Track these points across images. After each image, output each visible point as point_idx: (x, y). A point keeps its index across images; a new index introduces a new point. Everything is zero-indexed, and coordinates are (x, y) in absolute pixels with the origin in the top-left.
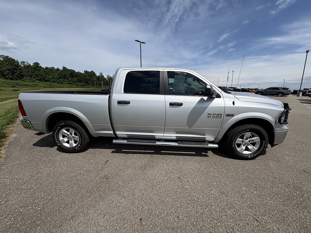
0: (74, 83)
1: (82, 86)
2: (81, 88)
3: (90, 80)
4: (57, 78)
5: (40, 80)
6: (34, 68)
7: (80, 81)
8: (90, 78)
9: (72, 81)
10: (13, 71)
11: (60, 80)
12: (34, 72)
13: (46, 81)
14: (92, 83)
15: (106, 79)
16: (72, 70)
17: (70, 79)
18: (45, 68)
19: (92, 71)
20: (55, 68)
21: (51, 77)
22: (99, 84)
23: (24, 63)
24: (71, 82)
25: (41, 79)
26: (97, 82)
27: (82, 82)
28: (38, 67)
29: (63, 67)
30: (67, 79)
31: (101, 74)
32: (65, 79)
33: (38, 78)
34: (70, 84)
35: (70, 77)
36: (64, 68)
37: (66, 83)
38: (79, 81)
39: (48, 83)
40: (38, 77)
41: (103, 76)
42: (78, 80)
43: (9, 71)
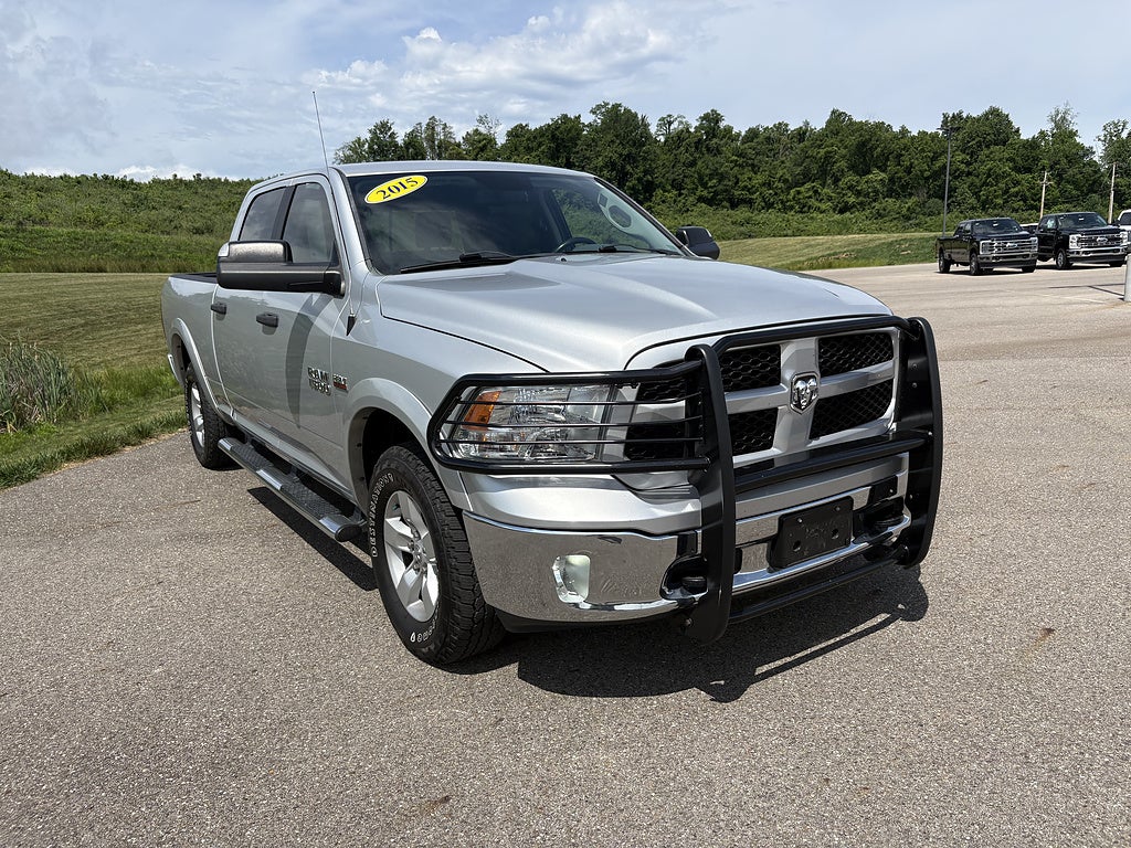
0: (866, 199)
1: (908, 219)
2: (897, 231)
3: (969, 174)
4: (786, 181)
5: (709, 202)
6: (699, 142)
7: (903, 188)
8: (968, 164)
9: (859, 193)
10: (623, 167)
11: (799, 193)
12: (693, 164)
13: (734, 205)
14: (976, 194)
15: (1090, 151)
16: (867, 123)
17: (851, 178)
18: (743, 133)
19: (995, 112)
20: (792, 127)
21: (759, 179)
22: (1024, 199)
23: (670, 123)
24: (852, 200)
25: (716, 193)
26: (1017, 183)
27: (911, 195)
28: (714, 136)
29: (833, 112)
30: (836, 181)
31: (1060, 122)
32: (823, 185)
33: (705, 193)
34: (842, 212)
35: (850, 169)
36: (837, 117)
37: (823, 207)
38: (896, 189)
39: (742, 213)
40: (705, 186)
41: (1073, 134)
42: (892, 180)
43: (612, 170)
